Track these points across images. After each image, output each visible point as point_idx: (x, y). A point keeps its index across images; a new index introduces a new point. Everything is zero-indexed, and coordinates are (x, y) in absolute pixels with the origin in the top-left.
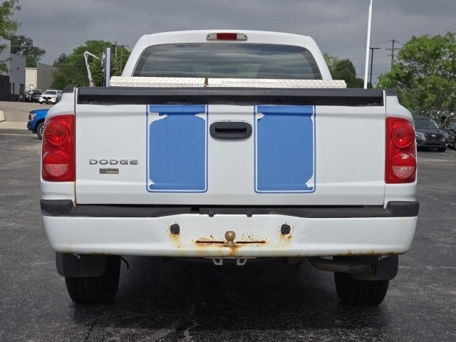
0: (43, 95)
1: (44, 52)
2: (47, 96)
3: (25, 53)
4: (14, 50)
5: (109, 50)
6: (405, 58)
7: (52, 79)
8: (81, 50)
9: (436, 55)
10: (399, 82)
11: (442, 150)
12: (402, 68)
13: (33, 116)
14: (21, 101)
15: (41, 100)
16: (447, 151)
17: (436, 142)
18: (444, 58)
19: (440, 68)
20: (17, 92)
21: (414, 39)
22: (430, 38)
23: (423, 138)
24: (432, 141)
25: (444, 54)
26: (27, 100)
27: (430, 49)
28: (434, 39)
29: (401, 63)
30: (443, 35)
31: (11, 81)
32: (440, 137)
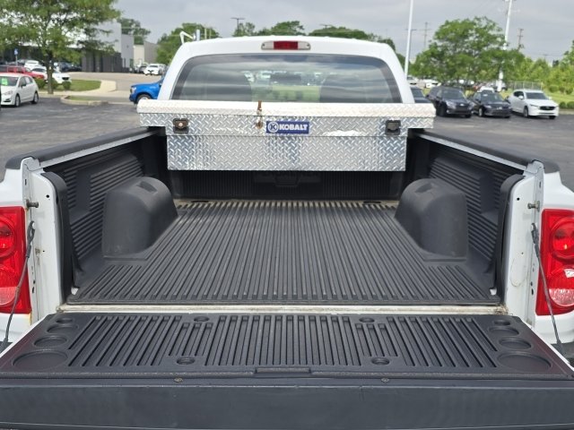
0: (148, 68)
1: (149, 32)
2: (151, 69)
3: (135, 33)
4: (125, 32)
5: (198, 31)
6: (439, 38)
7: (156, 55)
8: (178, 31)
9: (464, 36)
10: (433, 59)
11: (468, 116)
12: (436, 47)
13: (134, 89)
14: (131, 72)
15: (146, 72)
16: (472, 117)
17: (464, 109)
18: (471, 38)
19: (467, 48)
20: (128, 66)
21: (447, 23)
22: (460, 22)
23: (454, 107)
24: (460, 109)
25: (471, 35)
26: (136, 72)
27: (460, 31)
28: (463, 22)
29: (435, 44)
30: (471, 19)
31: (122, 57)
32: (467, 106)
